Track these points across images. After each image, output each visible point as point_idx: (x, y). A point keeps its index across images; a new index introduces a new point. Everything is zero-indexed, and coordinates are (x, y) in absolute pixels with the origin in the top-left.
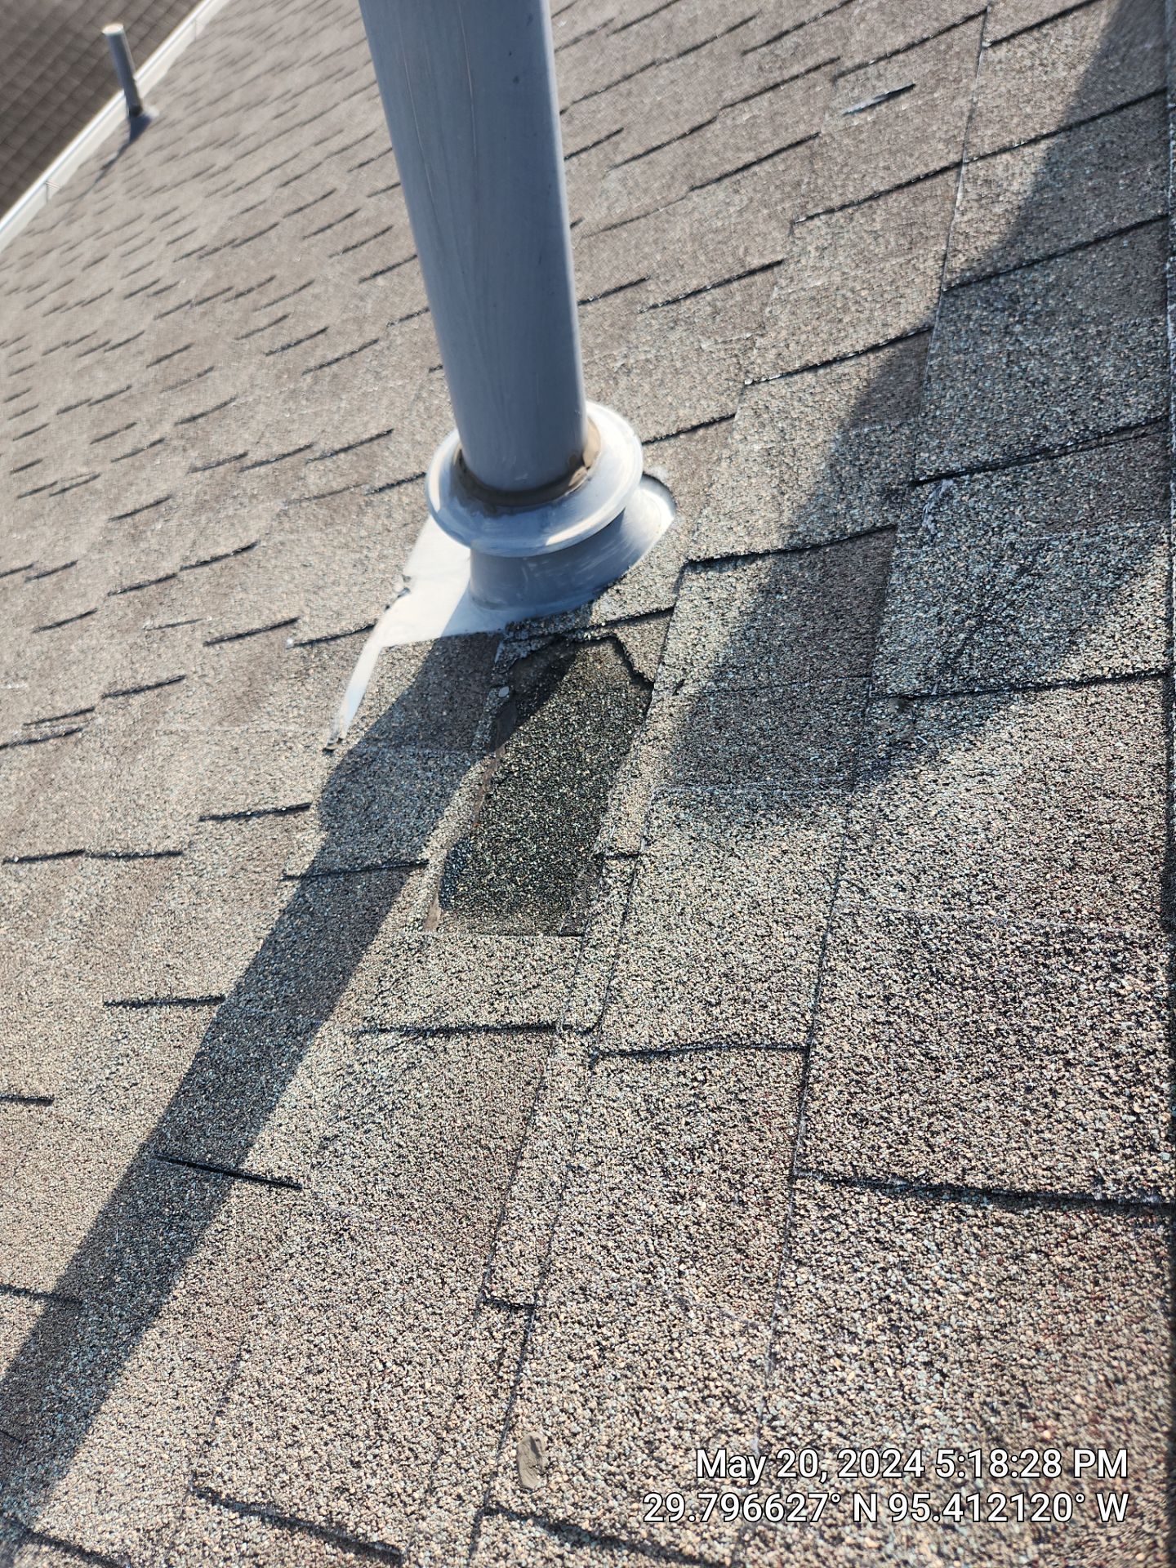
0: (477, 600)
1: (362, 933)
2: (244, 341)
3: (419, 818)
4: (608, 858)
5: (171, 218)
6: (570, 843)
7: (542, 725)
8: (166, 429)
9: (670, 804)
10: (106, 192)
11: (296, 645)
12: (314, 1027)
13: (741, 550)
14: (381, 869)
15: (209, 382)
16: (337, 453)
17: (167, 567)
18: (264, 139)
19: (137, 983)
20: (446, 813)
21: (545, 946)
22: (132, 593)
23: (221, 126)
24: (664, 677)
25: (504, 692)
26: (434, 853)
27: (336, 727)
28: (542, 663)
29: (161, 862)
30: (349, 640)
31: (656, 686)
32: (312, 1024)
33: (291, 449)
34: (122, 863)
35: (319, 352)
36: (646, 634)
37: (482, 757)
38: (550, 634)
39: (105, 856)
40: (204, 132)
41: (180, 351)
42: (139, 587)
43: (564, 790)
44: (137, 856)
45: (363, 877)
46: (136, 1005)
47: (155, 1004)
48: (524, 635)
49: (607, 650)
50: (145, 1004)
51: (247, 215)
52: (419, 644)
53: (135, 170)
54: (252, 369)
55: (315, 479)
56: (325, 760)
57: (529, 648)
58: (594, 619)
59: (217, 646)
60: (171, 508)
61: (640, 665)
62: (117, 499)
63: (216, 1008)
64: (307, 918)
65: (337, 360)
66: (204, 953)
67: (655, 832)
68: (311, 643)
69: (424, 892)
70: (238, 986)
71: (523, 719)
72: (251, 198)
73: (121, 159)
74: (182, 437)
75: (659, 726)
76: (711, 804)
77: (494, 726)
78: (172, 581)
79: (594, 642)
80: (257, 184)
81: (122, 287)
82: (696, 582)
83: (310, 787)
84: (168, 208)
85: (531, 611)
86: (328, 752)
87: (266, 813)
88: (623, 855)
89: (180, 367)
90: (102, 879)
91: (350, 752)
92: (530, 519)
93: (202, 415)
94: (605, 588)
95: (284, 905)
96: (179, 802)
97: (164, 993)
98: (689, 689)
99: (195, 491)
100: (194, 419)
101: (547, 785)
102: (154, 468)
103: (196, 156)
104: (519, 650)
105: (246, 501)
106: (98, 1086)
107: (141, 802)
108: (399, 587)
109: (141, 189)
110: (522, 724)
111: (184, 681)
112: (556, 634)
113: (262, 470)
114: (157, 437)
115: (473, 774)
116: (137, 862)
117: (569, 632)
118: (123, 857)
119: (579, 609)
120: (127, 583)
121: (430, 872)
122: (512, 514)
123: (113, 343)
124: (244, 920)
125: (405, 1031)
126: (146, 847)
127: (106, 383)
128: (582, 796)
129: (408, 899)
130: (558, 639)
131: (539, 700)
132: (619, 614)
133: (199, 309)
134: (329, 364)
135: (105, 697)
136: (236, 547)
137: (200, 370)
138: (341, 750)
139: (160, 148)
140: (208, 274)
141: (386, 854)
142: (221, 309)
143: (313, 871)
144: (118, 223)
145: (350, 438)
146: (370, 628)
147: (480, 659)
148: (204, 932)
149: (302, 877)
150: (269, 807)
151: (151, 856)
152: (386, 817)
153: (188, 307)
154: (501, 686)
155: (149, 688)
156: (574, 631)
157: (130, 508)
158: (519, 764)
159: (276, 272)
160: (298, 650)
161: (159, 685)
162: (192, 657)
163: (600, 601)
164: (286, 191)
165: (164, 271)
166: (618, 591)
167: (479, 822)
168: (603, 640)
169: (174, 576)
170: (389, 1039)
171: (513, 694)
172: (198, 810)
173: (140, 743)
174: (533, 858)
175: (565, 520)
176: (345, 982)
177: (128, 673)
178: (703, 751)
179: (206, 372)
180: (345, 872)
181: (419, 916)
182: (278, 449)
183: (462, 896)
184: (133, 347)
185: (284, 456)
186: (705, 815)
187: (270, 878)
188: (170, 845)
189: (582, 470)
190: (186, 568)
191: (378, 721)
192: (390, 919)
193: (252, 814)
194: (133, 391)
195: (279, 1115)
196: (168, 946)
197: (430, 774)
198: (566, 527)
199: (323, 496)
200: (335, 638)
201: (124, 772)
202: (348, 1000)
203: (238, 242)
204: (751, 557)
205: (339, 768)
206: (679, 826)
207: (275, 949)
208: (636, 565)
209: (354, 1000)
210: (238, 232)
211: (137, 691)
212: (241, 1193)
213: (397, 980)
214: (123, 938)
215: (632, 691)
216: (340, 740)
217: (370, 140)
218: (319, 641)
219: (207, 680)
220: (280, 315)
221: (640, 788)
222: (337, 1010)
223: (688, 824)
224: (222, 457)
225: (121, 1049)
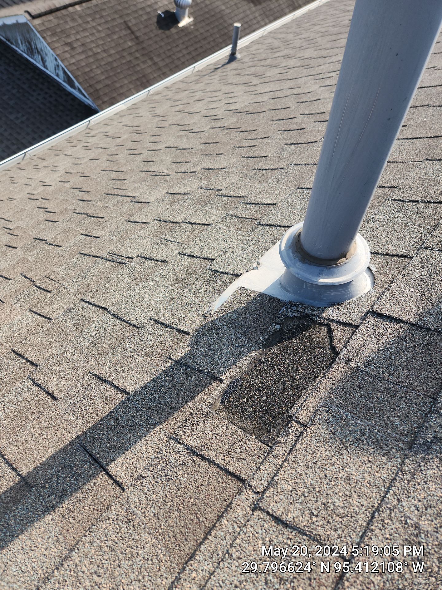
0: (282, 285)
1: (188, 396)
2: (237, 148)
3: (226, 360)
4: (293, 420)
5: (230, 95)
6: (280, 404)
7: (287, 347)
8: (198, 169)
9: (327, 411)
10: (212, 77)
11: (209, 269)
12: (155, 425)
13: (396, 315)
14: (205, 374)
15: (219, 159)
16: (253, 204)
17: (178, 219)
18: (272, 80)
19: (103, 370)
20: (237, 364)
21: (254, 443)
22: (163, 223)
23: (259, 70)
24: (344, 354)
25: (278, 327)
26: (227, 377)
27: (211, 308)
28: (297, 323)
29: (131, 327)
30: (228, 276)
31: (339, 356)
32: (155, 423)
33: (237, 195)
34: (118, 321)
35: (261, 164)
36: (343, 331)
37: (259, 348)
38: (304, 312)
39: (113, 315)
40: (253, 69)
41: (214, 143)
42: (166, 222)
43: (286, 379)
44: (124, 321)
45: (197, 373)
46: (100, 378)
47: (106, 382)
48: (294, 308)
49: (325, 330)
50: (102, 380)
51: (256, 104)
52: (253, 291)
53: (225, 74)
54: (235, 160)
55: (241, 210)
56: (202, 319)
57: (294, 314)
58: (324, 315)
59: (183, 256)
60: (188, 198)
61: (335, 342)
62: (172, 186)
63: (126, 396)
64: (171, 378)
65: (266, 169)
66: (130, 371)
67: (317, 420)
68: (215, 271)
69: (217, 393)
70: (136, 392)
71: (281, 341)
72: (260, 99)
73: (222, 68)
74: (202, 174)
75: (335, 374)
76: (345, 421)
77: (269, 338)
78: (177, 225)
79: (321, 324)
80: (264, 94)
81: (204, 112)
82: (371, 320)
83: (193, 327)
84: (230, 91)
85: (301, 299)
86: (204, 316)
87: (173, 328)
88: (300, 422)
89: (212, 149)
90: (109, 323)
91: (212, 321)
92: (316, 269)
93: (211, 169)
94: (333, 305)
95: (165, 369)
96: (146, 308)
97: (110, 380)
98: (353, 364)
99: (198, 195)
100: (209, 169)
101: (281, 374)
102: (188, 181)
103: (247, 77)
104: (290, 313)
105: (214, 207)
106: (74, 403)
107: (134, 301)
108: (255, 265)
109: (224, 81)
110: (279, 343)
111: (166, 264)
112: (307, 314)
113: (224, 198)
114: (194, 170)
115: (253, 354)
116: (123, 323)
117: (312, 315)
118: (119, 319)
119: (320, 308)
120: (162, 218)
121: (222, 386)
122: (310, 264)
123: (193, 131)
124: (149, 366)
125: (187, 448)
126: (128, 319)
127: (185, 144)
128: (292, 386)
129: (210, 392)
130: (307, 316)
131: (290, 336)
132: (335, 317)
133: (226, 131)
134: (263, 170)
135: (138, 256)
136: (204, 222)
137: (217, 153)
138: (210, 318)
139: (236, 69)
140: (234, 120)
141: (209, 369)
142: (234, 134)
143: (180, 361)
144: (212, 90)
145: (259, 201)
146: (239, 276)
147: (274, 308)
148: (133, 363)
149: (176, 361)
150: (175, 326)
151: (128, 323)
152: (214, 354)
153: (223, 128)
154: (278, 324)
155: (154, 260)
156: (314, 316)
157: (174, 192)
158: (273, 359)
159: (258, 128)
160: (209, 271)
161: (157, 261)
162: (172, 256)
163: (329, 309)
164: (272, 101)
165: (220, 113)
166: (338, 308)
167: (248, 375)
168: (324, 325)
169: (179, 223)
170: (180, 447)
171: (281, 329)
172: (151, 315)
173: (142, 279)
174: (263, 401)
175: (329, 275)
176: (173, 412)
177: (149, 251)
178: (349, 394)
179: (219, 154)
180: (191, 368)
181: (211, 401)
182: (233, 193)
183: (230, 402)
184: (199, 135)
185: (234, 197)
186: (341, 424)
187: (165, 355)
188: (136, 323)
189: (344, 259)
190: (184, 222)
191: (227, 314)
192: (200, 396)
193: (168, 326)
194: (193, 150)
195: (128, 454)
196: (119, 362)
197: (237, 345)
198: (329, 278)
199: (241, 218)
200: (224, 273)
201: (133, 287)
202: (171, 421)
203: (249, 112)
204: (399, 321)
205: (206, 325)
206: (328, 423)
207: (155, 384)
208: (349, 301)
209: (174, 422)
210: (251, 109)
211: (149, 259)
212: (102, 478)
213: (193, 424)
214: (106, 350)
215: (329, 352)
216: (210, 314)
217: (309, 94)
218: (218, 272)
219: (174, 267)
220: (253, 145)
221: (317, 397)
222: (166, 423)
223: (332, 425)
224: (212, 187)
225: (88, 393)
